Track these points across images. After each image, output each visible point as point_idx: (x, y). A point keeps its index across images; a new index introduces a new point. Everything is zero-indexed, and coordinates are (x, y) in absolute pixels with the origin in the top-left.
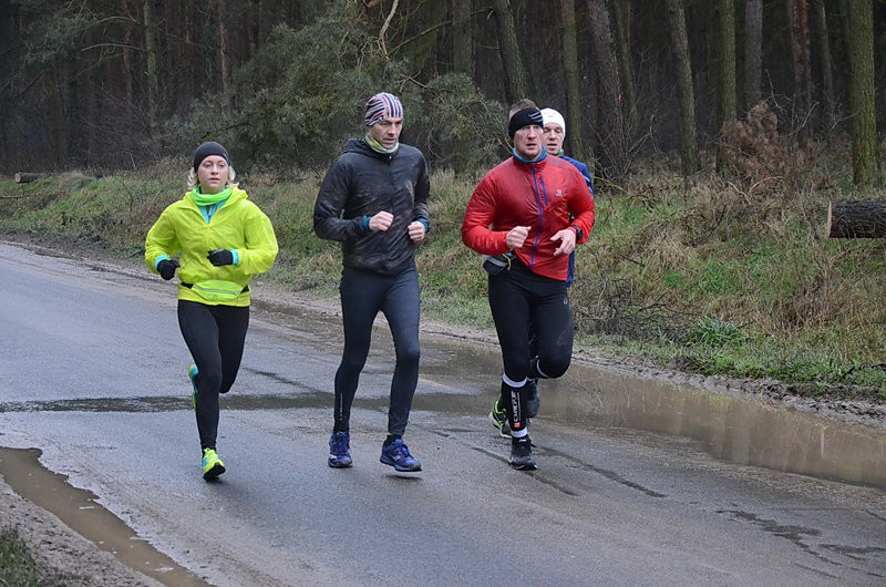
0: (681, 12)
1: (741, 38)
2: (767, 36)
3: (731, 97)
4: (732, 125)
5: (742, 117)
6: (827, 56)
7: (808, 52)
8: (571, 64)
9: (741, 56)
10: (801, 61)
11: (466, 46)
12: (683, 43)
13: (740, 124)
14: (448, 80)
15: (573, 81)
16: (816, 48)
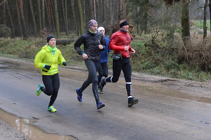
0: (34, 16)
1: (42, 19)
2: (45, 19)
3: (41, 27)
4: (41, 31)
5: (42, 30)
6: (53, 22)
7: (51, 21)
8: (20, 23)
9: (42, 22)
10: (50, 22)
11: (5, 21)
12: (34, 20)
13: (42, 31)
14: (3, 25)
15: (20, 25)
16: (52, 21)
